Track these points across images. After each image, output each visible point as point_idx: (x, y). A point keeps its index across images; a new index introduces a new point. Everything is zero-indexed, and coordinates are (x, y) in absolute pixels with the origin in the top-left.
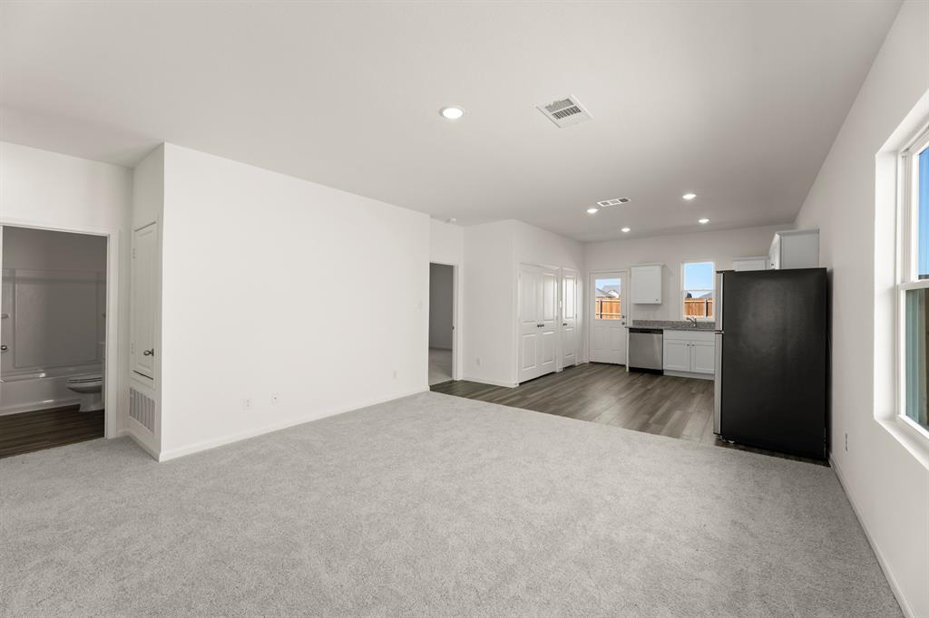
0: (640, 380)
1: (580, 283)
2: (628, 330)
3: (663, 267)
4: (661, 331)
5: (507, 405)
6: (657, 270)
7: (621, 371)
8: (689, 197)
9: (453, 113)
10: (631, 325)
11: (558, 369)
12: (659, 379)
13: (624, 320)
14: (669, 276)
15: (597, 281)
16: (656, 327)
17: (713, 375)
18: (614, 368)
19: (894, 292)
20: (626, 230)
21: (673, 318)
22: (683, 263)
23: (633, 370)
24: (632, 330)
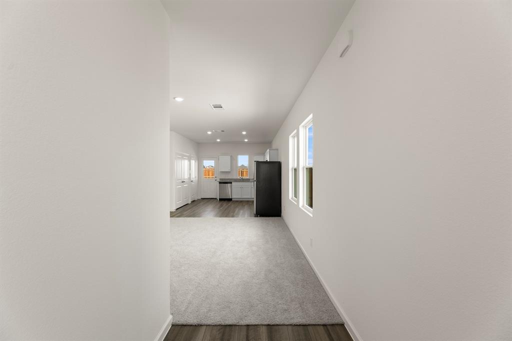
0: (225, 203)
1: (197, 162)
2: (218, 183)
3: (231, 156)
4: (231, 183)
5: (178, 217)
6: (229, 157)
7: (216, 201)
8: (244, 133)
9: (179, 99)
10: (219, 180)
11: (189, 202)
12: (231, 203)
13: (216, 179)
14: (233, 160)
15: (204, 161)
16: (228, 181)
17: (253, 198)
18: (212, 200)
19: (292, 168)
20: (218, 140)
21: (235, 177)
22: (238, 155)
23: (221, 200)
24: (220, 183)
